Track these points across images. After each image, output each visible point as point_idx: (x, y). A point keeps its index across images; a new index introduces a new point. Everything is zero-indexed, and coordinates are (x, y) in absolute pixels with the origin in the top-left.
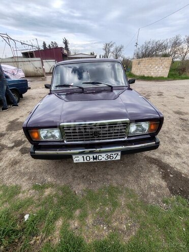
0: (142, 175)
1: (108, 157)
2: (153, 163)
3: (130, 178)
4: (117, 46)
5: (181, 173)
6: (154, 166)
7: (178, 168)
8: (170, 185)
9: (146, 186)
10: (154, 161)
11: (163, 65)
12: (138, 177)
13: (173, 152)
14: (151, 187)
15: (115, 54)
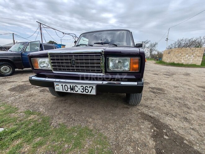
0: (127, 128)
1: (83, 89)
2: (148, 120)
3: (112, 126)
4: (152, 43)
5: (182, 139)
6: (146, 123)
7: (181, 132)
8: (160, 147)
9: (125, 139)
10: (150, 118)
11: (194, 54)
12: (121, 127)
13: (179, 115)
14: (130, 141)
15: (150, 48)
